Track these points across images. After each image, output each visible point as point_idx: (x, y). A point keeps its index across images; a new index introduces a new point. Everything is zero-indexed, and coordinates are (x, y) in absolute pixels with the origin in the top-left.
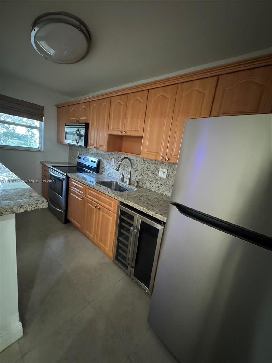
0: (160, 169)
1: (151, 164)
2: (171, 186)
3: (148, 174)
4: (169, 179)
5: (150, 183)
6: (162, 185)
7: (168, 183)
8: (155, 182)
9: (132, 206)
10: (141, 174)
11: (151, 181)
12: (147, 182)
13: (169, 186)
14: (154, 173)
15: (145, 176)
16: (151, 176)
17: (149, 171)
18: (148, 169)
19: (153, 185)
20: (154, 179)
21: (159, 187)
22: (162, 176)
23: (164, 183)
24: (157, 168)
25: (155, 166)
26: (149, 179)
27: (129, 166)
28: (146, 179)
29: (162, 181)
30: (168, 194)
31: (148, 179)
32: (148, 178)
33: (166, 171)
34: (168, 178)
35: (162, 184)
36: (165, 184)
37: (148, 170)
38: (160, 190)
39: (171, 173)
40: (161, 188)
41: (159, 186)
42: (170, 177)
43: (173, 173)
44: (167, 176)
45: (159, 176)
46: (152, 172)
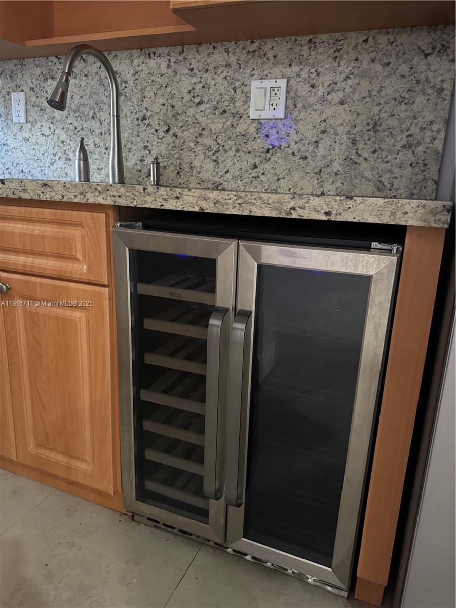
0: (255, 84)
1: (207, 71)
2: (311, 148)
3: (201, 119)
4: (296, 121)
5: (215, 161)
6: (268, 155)
7: (295, 137)
8: (237, 151)
9: (197, 209)
10: (168, 131)
11: (218, 151)
12: (201, 156)
13: (303, 149)
14: (225, 112)
15: (186, 134)
16: (212, 126)
17: (202, 107)
18: (197, 100)
19: (229, 162)
20: (230, 138)
21: (255, 167)
22: (267, 114)
23: (277, 144)
24: (237, 84)
25: (225, 78)
26: (208, 141)
27: (101, 110)
28: (192, 145)
29: (267, 136)
30: (301, 184)
31: (204, 145)
32: (199, 140)
33: (282, 83)
34: (295, 114)
35: (268, 151)
36: (284, 145)
37: (200, 103)
38: (263, 178)
39: (307, 87)
40: (267, 167)
41: (257, 161)
42: (304, 107)
43: (313, 86)
44: (287, 107)
45: (253, 114)
46: (216, 108)
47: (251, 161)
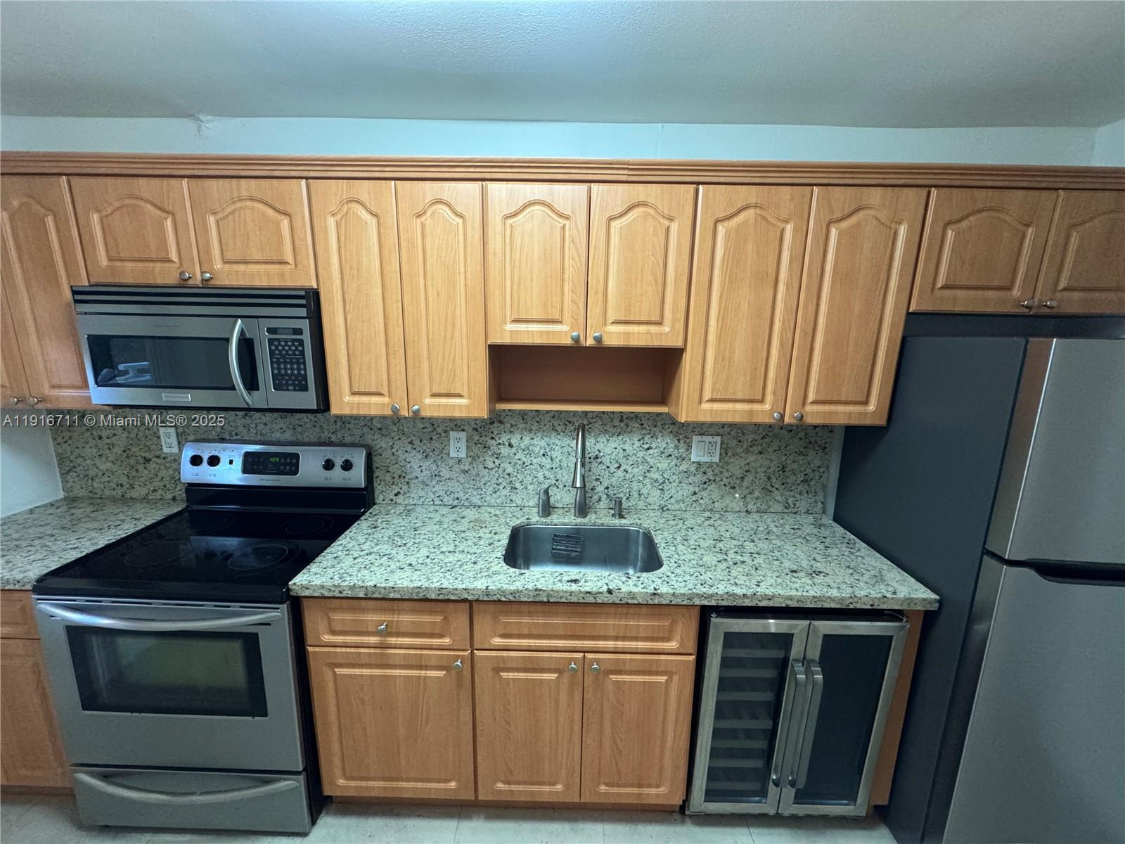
0: (695, 439)
1: (655, 426)
2: (738, 482)
3: (649, 460)
4: (727, 463)
5: (661, 490)
6: (706, 486)
7: (726, 474)
8: (680, 483)
10: (619, 468)
11: (664, 482)
12: (649, 486)
13: (732, 482)
14: (670, 455)
15: (636, 470)
16: (659, 465)
17: (651, 451)
18: (646, 446)
19: (673, 491)
20: (674, 474)
21: (695, 493)
22: (705, 459)
23: (712, 478)
24: (681, 437)
25: (671, 432)
26: (655, 476)
27: (552, 449)
28: (641, 479)
29: (705, 473)
30: (731, 505)
31: (652, 479)
32: (648, 474)
33: (718, 439)
34: (726, 459)
35: (705, 483)
36: (718, 479)
37: (648, 449)
38: (701, 501)
39: (735, 442)
40: (705, 494)
41: (697, 490)
42: (733, 455)
43: (740, 441)
44: (721, 455)
45: (694, 459)
46: (662, 453)
47: (692, 489)
